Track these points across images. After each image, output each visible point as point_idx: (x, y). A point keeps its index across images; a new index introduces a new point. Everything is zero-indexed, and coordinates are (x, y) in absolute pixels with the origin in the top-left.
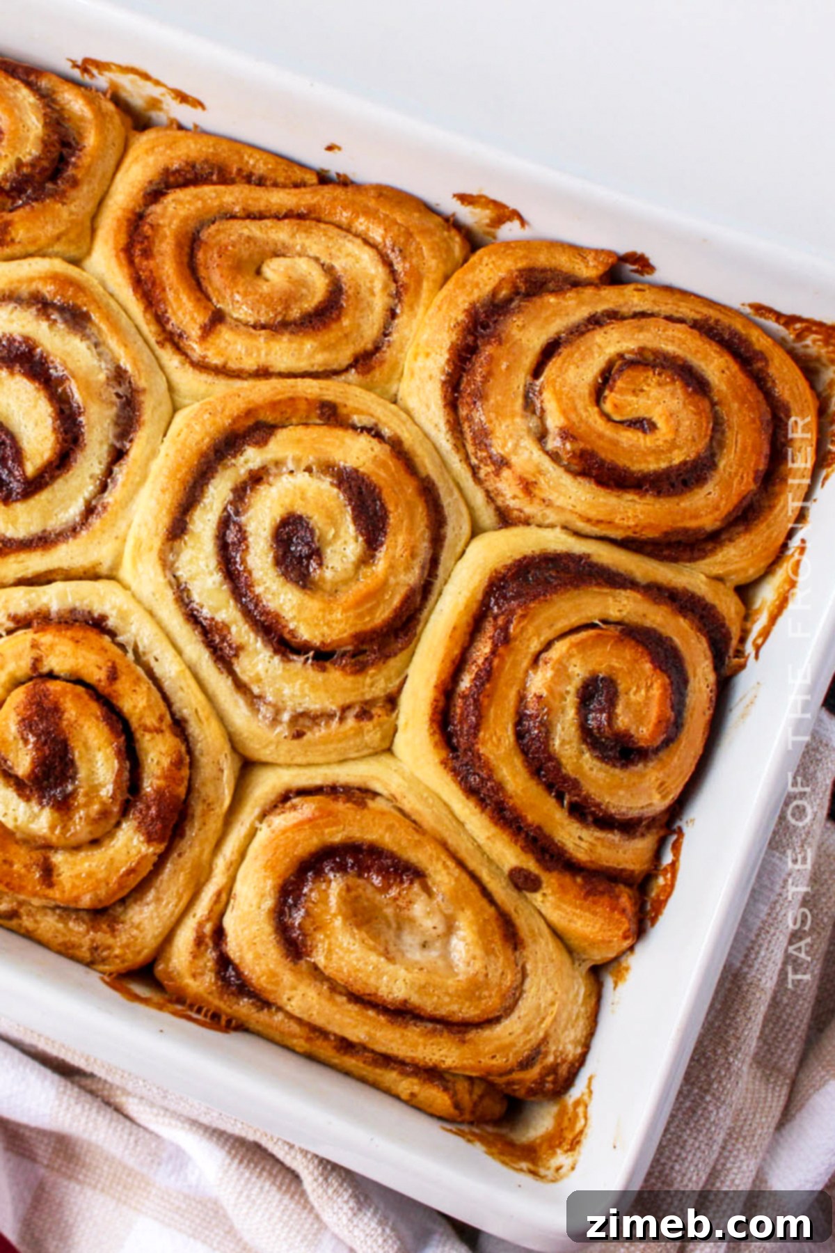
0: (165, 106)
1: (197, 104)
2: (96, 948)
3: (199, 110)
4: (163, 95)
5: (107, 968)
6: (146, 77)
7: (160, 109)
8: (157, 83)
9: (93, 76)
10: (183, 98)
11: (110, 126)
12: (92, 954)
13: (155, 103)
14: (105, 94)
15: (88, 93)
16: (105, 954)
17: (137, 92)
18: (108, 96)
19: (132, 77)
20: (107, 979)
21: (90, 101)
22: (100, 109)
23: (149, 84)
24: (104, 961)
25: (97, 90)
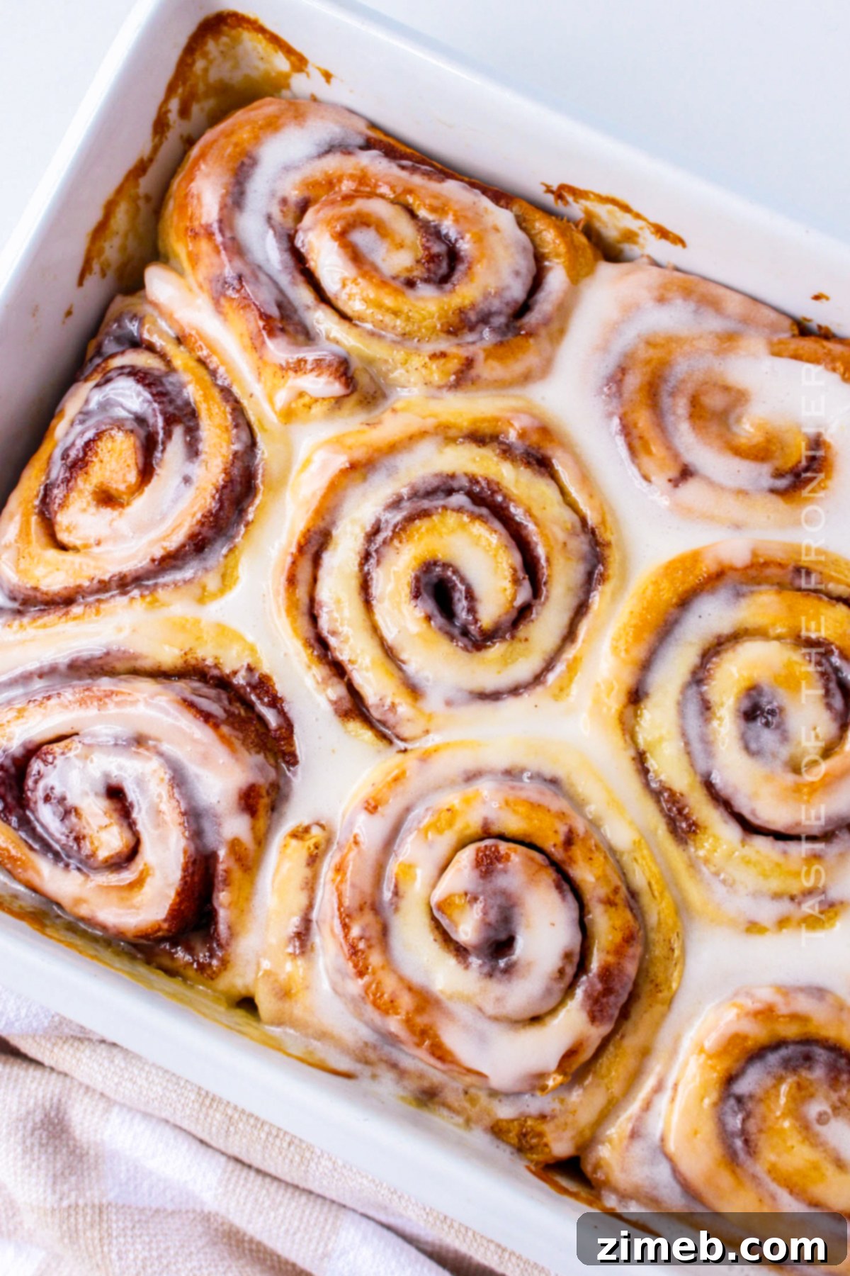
0: (641, 240)
1: (679, 241)
2: (525, 1135)
3: (679, 247)
4: (641, 228)
5: (535, 1157)
6: (626, 209)
7: (635, 243)
8: (638, 216)
9: (567, 203)
10: (662, 233)
11: (582, 260)
12: (520, 1140)
13: (630, 236)
14: (577, 225)
15: (559, 223)
16: (534, 1141)
17: (612, 223)
18: (580, 227)
19: (610, 207)
20: (533, 1168)
21: (563, 233)
22: (572, 241)
23: (628, 216)
24: (532, 1149)
25: (569, 221)
